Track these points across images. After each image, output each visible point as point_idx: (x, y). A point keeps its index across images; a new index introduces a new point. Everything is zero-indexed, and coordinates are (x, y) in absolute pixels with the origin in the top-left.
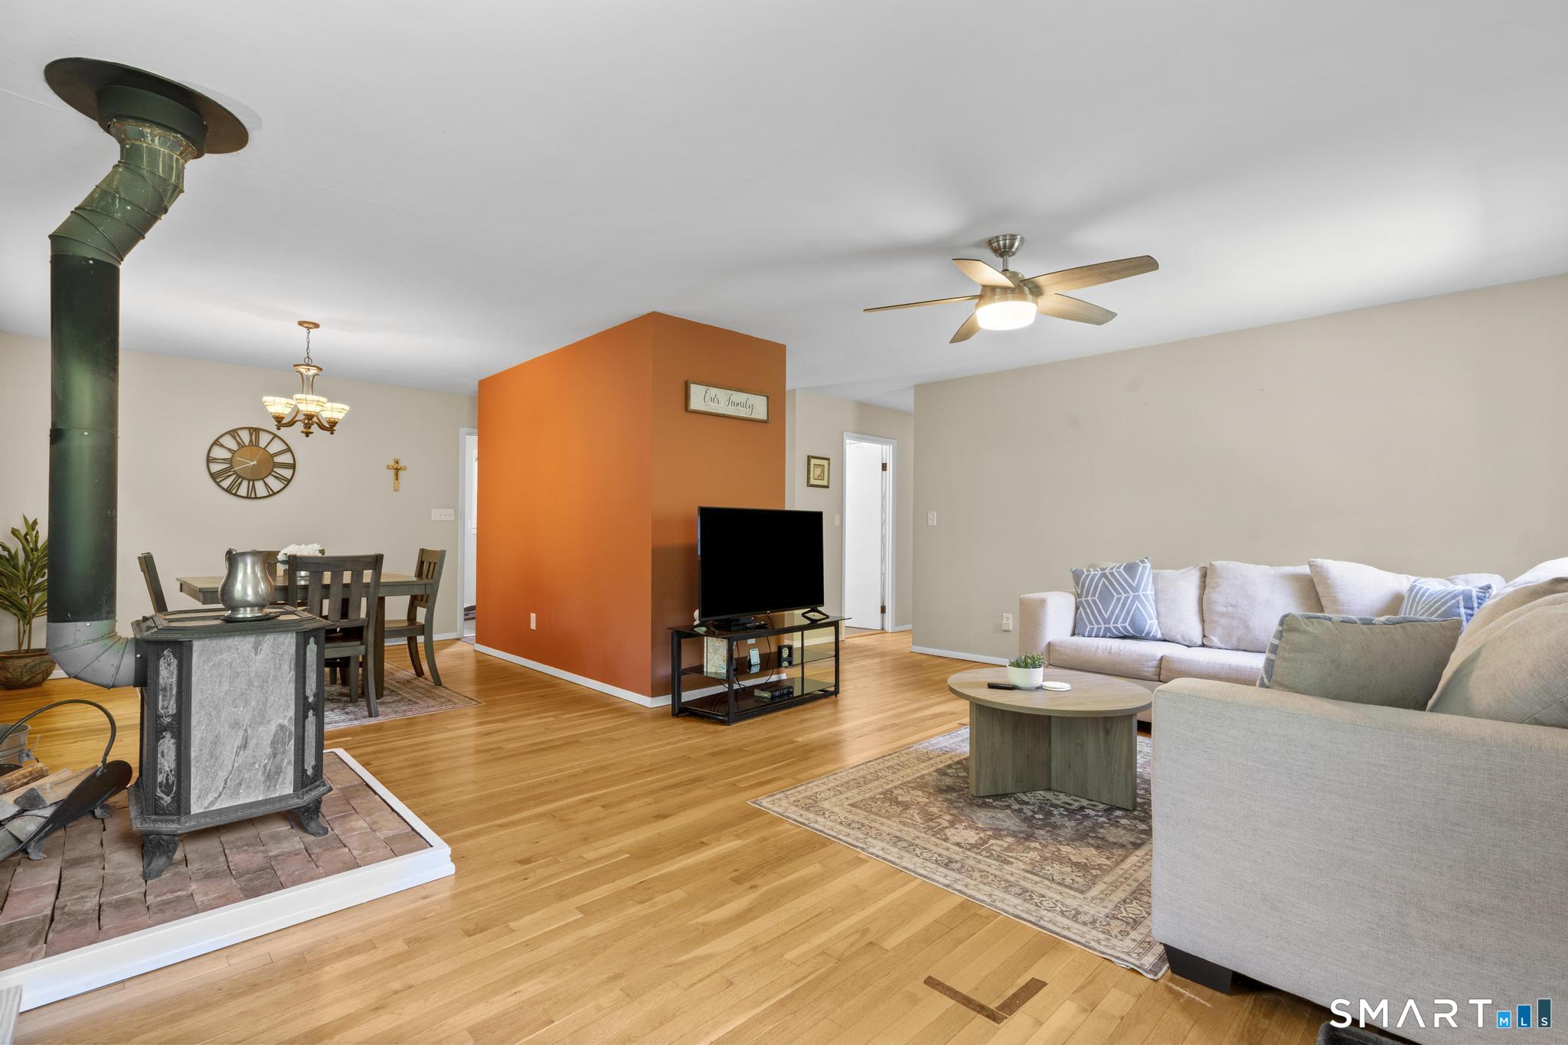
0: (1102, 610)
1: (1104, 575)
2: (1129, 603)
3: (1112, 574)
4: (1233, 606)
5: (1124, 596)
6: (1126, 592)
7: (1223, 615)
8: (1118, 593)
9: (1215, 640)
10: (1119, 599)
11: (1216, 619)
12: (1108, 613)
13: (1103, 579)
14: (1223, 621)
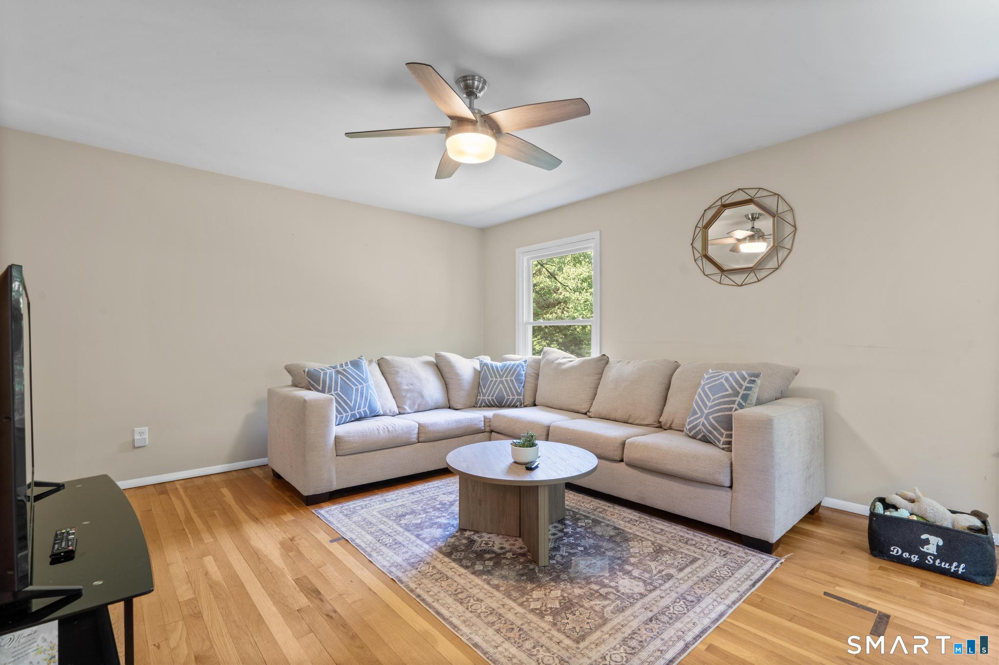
0: (348, 401)
1: (338, 372)
2: (365, 392)
3: (344, 370)
4: (412, 384)
5: (360, 387)
6: (361, 384)
7: (408, 391)
8: (356, 385)
9: (408, 409)
10: (357, 390)
11: (404, 394)
12: (353, 402)
13: (339, 376)
14: (409, 395)
